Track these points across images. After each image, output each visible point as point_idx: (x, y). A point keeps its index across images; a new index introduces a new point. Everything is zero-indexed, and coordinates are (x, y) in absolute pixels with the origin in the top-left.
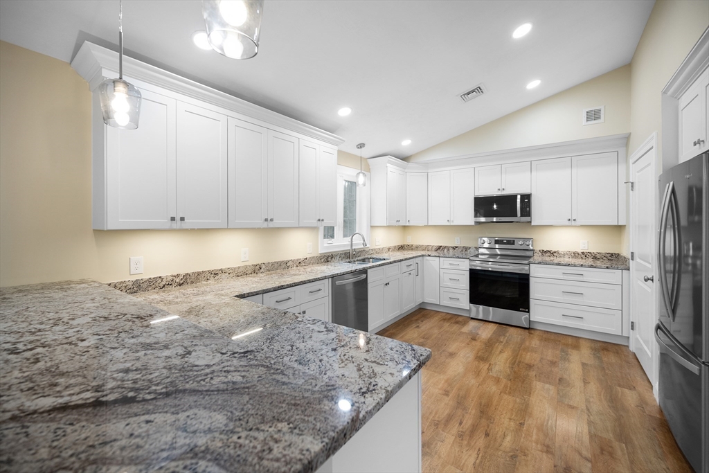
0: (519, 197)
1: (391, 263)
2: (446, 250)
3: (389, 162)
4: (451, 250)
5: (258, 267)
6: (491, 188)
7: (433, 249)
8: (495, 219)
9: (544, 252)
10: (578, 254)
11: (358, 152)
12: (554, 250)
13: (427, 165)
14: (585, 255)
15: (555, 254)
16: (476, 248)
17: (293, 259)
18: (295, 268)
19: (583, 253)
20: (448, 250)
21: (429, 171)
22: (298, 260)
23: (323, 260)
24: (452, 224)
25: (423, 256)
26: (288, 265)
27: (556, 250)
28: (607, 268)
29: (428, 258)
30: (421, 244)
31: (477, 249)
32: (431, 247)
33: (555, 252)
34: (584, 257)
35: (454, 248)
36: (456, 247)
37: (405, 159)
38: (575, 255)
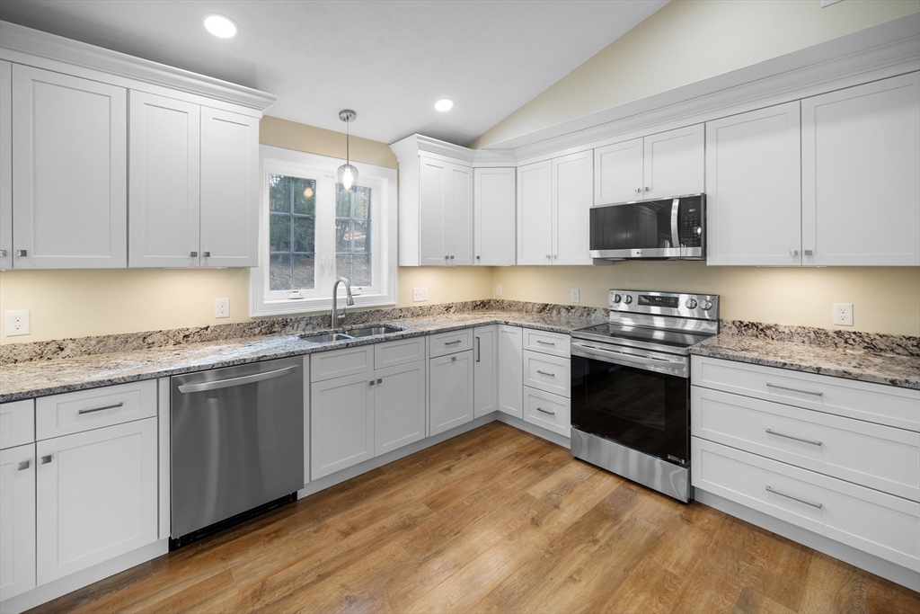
0: (676, 204)
1: (403, 337)
2: (554, 313)
3: (422, 147)
4: (564, 313)
5: (54, 347)
6: (622, 190)
7: (535, 310)
8: (635, 253)
9: (743, 327)
10: (827, 335)
11: (341, 127)
12: (766, 320)
13: (510, 151)
14: (843, 338)
15: (768, 332)
16: (606, 310)
17: (164, 329)
18: (171, 347)
19: (839, 333)
20: (559, 313)
21: (518, 164)
22: (179, 331)
23: (257, 331)
24: (554, 264)
25: (496, 323)
26: (150, 340)
27: (771, 322)
28: (893, 383)
29: (506, 328)
30: (517, 300)
31: (607, 312)
32: (530, 306)
33: (769, 328)
34: (842, 343)
35: (569, 309)
36: (572, 308)
37: (470, 143)
38: (819, 337)
